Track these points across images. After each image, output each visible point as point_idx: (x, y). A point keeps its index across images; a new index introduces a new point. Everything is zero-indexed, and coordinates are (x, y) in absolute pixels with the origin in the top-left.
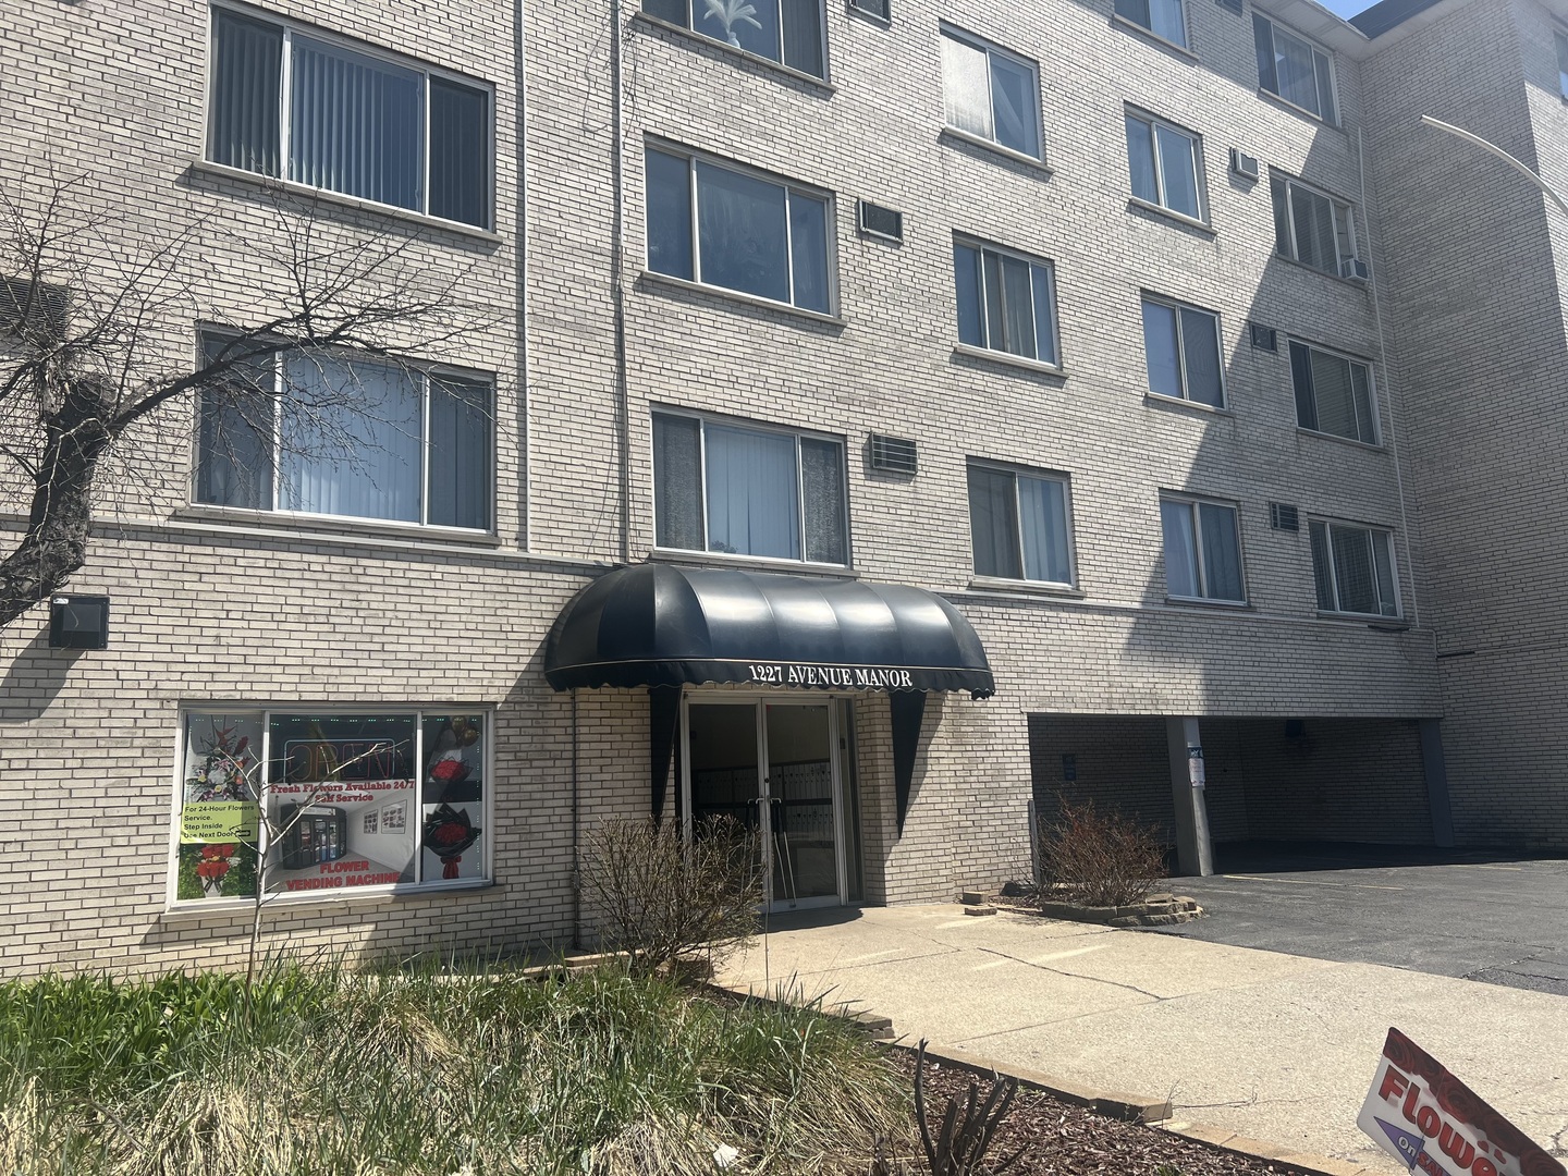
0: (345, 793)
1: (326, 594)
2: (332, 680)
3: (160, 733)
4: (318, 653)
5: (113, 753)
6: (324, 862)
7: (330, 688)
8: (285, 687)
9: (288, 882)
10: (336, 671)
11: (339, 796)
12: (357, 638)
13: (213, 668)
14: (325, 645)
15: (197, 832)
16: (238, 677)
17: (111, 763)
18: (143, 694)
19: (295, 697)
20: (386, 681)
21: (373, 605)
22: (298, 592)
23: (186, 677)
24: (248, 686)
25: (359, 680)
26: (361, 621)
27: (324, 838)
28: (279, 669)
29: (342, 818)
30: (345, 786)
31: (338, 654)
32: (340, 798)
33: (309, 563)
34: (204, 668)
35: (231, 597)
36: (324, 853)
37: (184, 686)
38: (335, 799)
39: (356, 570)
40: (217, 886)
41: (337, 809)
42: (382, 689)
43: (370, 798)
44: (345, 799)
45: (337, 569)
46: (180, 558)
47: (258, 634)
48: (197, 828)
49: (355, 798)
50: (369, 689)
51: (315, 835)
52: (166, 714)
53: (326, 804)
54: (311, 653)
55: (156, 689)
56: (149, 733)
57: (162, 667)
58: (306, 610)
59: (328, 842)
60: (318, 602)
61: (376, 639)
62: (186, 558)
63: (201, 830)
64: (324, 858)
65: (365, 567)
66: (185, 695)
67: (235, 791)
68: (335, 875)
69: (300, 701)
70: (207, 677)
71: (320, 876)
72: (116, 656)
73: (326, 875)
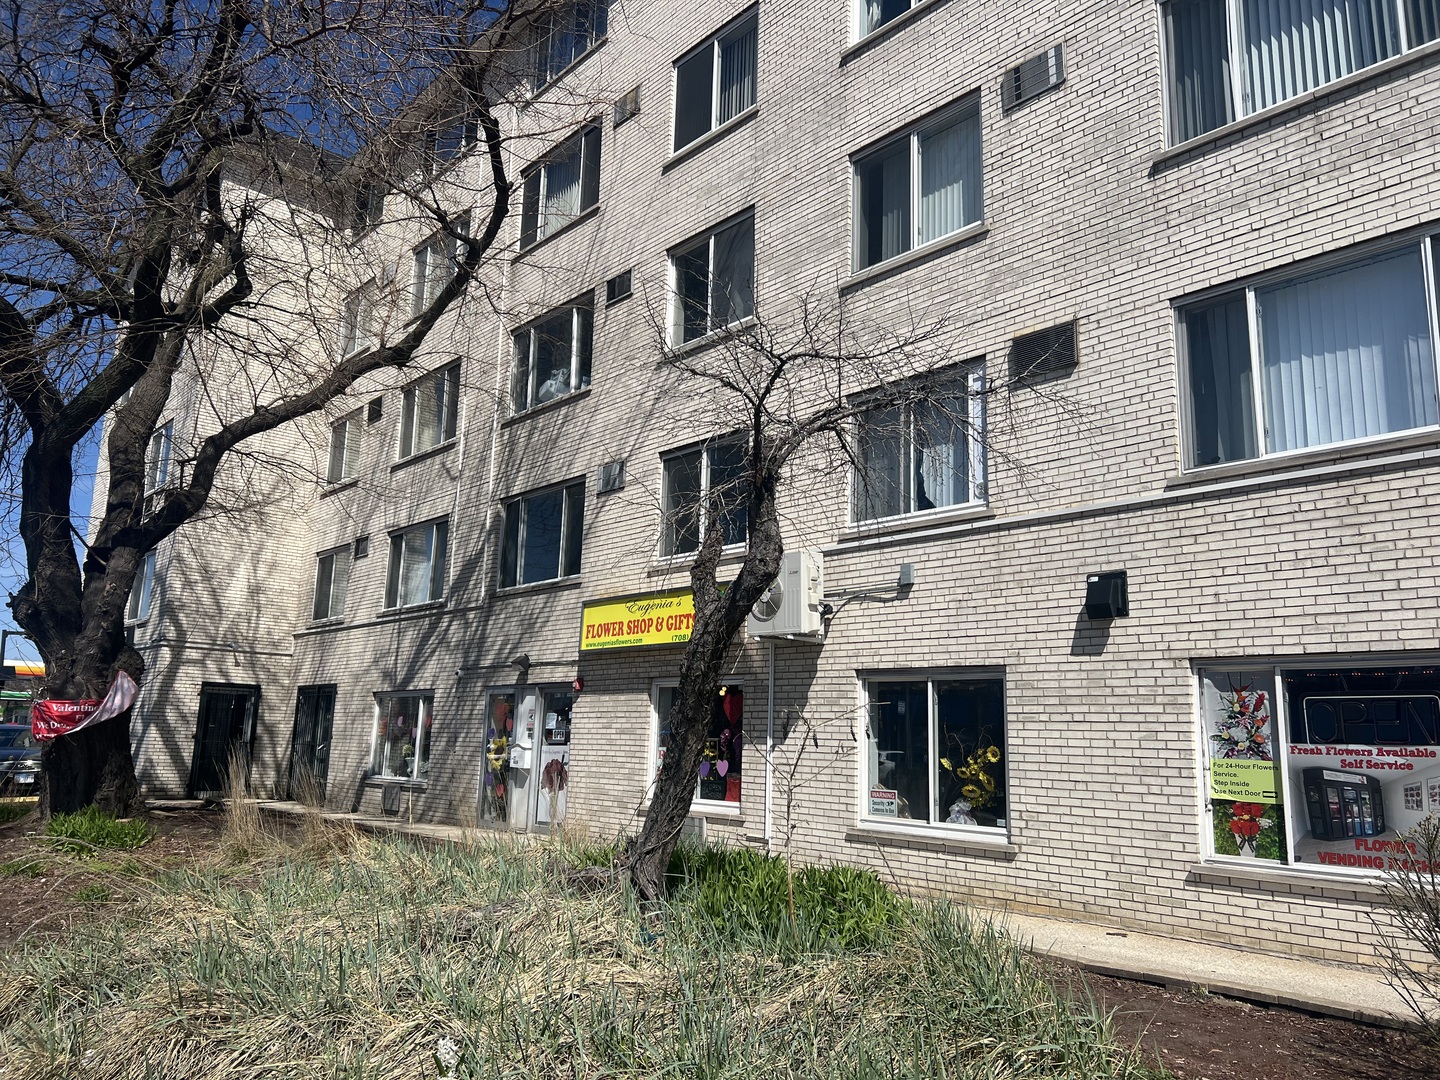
0: (1375, 758)
1: (1322, 534)
2: (1339, 629)
3: (1176, 690)
4: (1320, 600)
5: (1142, 709)
6: (1360, 836)
7: (1337, 638)
8: (1287, 640)
9: (1319, 853)
10: (1343, 619)
11: (1369, 762)
12: (1365, 577)
13: (1215, 626)
14: (1327, 590)
15: (1227, 788)
16: (1239, 633)
17: (1140, 718)
18: (1159, 655)
19: (1299, 650)
20: (1406, 625)
21: (1380, 537)
22: (1291, 537)
23: (1193, 636)
24: (1249, 642)
25: (1372, 626)
26: (1366, 558)
27: (1356, 809)
28: (1279, 622)
29: (1375, 787)
30: (1374, 750)
31: (1343, 599)
32: (1370, 764)
33: (1300, 503)
34: (1208, 626)
35: (1226, 554)
36: (1358, 827)
37: (1191, 645)
38: (1364, 764)
39: (1354, 500)
40: (1251, 845)
41: (1368, 777)
42: (1402, 635)
43: (1410, 767)
44: (1376, 766)
45: (1331, 503)
46: (1178, 524)
47: (1253, 587)
48: (1226, 784)
49: (1390, 765)
50: (1386, 636)
51: (1345, 806)
52: (1179, 672)
53: (1354, 770)
54: (1312, 601)
55: (1169, 649)
56: (1168, 691)
57: (1172, 629)
58: (1301, 555)
59: (1361, 814)
60: (1314, 544)
61: (1388, 576)
62: (1181, 524)
63: (1229, 787)
64: (1358, 832)
65: (1365, 495)
66: (1193, 654)
67: (1256, 750)
68: (1374, 854)
69: (1305, 654)
70: (1210, 635)
71: (1355, 853)
72: (1135, 622)
73: (1362, 852)
